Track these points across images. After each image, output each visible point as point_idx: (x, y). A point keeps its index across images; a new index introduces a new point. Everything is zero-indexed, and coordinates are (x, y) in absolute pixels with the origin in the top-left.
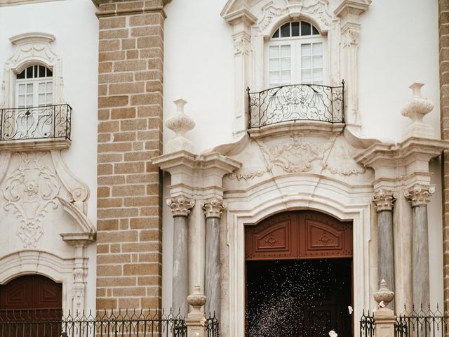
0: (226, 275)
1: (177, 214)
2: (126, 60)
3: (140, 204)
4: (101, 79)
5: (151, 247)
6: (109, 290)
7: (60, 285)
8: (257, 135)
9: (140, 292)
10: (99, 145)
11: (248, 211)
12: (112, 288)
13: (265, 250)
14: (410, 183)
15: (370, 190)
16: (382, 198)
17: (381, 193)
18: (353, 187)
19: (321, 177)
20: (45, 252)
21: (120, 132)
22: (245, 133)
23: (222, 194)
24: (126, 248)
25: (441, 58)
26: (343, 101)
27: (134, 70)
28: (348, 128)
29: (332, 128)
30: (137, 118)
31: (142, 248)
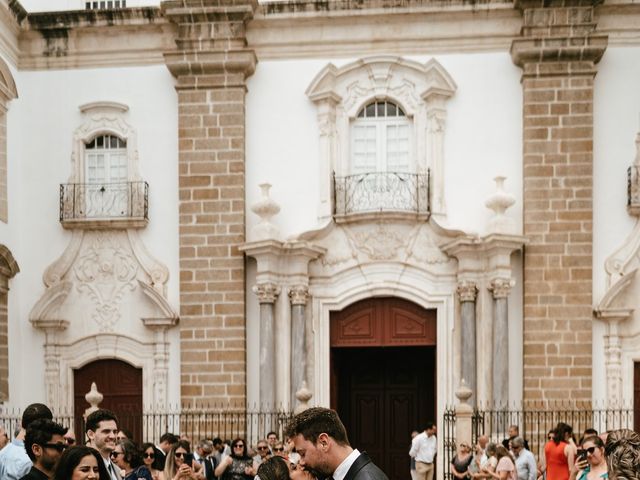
0: (311, 362)
1: (263, 301)
2: (207, 137)
3: (225, 289)
4: (181, 157)
5: (237, 333)
6: (194, 377)
7: (139, 371)
8: (343, 221)
9: (225, 378)
10: (181, 228)
11: (333, 298)
12: (197, 374)
13: (350, 337)
14: (492, 276)
15: (454, 279)
16: (466, 290)
17: (464, 285)
18: (438, 276)
19: (406, 265)
20: (123, 336)
21: (203, 213)
22: (330, 219)
23: (307, 280)
24: (211, 334)
25: (525, 151)
26: (429, 189)
27: (217, 148)
28: (433, 217)
29: (417, 216)
30: (220, 199)
31: (227, 334)
